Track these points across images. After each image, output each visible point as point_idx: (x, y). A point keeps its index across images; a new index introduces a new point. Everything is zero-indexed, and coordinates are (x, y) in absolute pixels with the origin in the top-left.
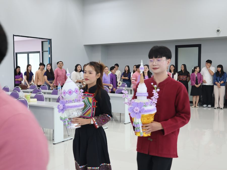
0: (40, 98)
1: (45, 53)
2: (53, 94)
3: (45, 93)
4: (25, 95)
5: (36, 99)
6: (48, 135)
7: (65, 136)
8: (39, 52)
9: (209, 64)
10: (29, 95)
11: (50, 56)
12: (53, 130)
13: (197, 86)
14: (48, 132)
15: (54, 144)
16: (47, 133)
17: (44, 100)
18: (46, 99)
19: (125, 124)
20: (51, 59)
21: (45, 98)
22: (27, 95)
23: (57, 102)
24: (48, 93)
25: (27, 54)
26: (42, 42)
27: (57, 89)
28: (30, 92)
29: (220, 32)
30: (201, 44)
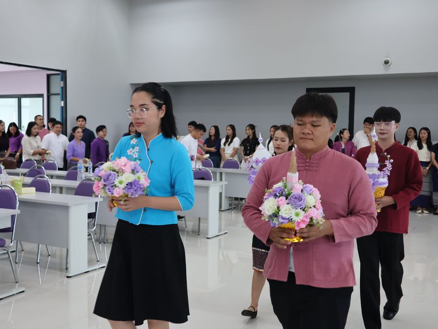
0: (42, 187)
1: (53, 98)
2: (67, 178)
3: (52, 177)
4: (11, 180)
5: (34, 189)
6: (57, 260)
7: (90, 262)
8: (41, 96)
10: (20, 180)
11: (62, 104)
12: (67, 250)
14: (58, 253)
15: (68, 277)
16: (54, 256)
17: (51, 191)
18: (54, 188)
19: (207, 238)
20: (64, 110)
21: (52, 187)
22: (16, 180)
23: (75, 194)
24: (59, 177)
25: (17, 99)
26: (48, 76)
27: (76, 169)
28: (22, 174)
29: (391, 64)
30: (355, 87)
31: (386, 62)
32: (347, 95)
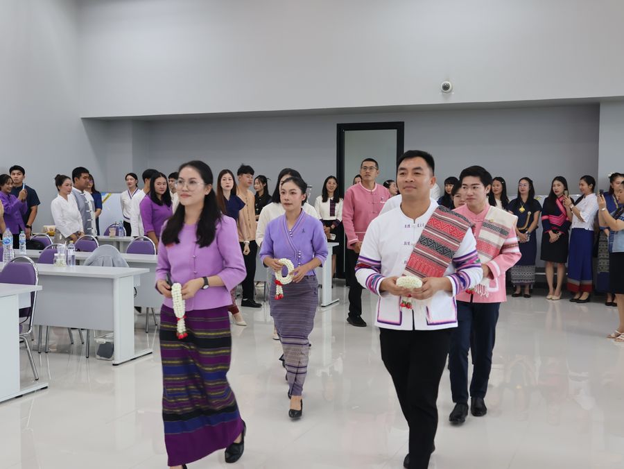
29: (451, 90)
30: (403, 123)
31: (446, 88)
32: (394, 132)
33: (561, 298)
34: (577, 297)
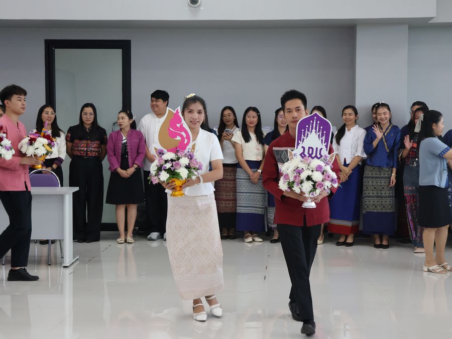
9: (160, 102)
13: (126, 173)
30: (130, 41)
31: (194, 1)
33: (324, 243)
34: (342, 240)
